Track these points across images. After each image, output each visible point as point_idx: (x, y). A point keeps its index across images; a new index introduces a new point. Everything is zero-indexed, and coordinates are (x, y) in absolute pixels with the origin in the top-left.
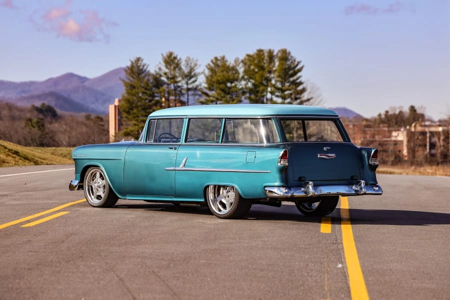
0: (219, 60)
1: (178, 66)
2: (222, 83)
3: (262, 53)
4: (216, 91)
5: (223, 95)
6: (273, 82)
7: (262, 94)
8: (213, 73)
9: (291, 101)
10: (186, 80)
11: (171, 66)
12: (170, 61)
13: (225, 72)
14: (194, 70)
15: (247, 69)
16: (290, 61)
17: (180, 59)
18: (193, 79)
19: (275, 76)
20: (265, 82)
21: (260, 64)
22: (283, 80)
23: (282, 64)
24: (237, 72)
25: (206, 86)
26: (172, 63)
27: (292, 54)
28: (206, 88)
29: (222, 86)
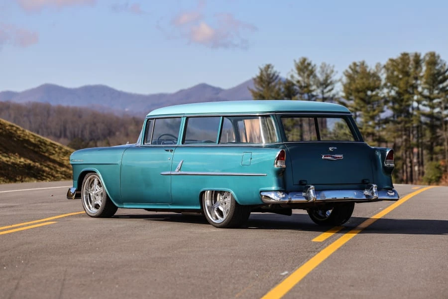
0: (357, 66)
1: (312, 73)
2: (361, 91)
3: (407, 57)
4: (355, 101)
5: (362, 105)
6: (420, 89)
7: (408, 103)
8: (351, 80)
9: (441, 111)
10: (321, 88)
11: (304, 73)
12: (303, 68)
13: (365, 80)
14: (331, 78)
15: (390, 75)
16: (440, 65)
17: (315, 65)
18: (329, 88)
19: (422, 82)
20: (410, 90)
21: (405, 70)
22: (432, 87)
23: (430, 69)
24: (379, 79)
25: (343, 94)
26: (305, 70)
27: (442, 58)
28: (343, 97)
29: (362, 95)
